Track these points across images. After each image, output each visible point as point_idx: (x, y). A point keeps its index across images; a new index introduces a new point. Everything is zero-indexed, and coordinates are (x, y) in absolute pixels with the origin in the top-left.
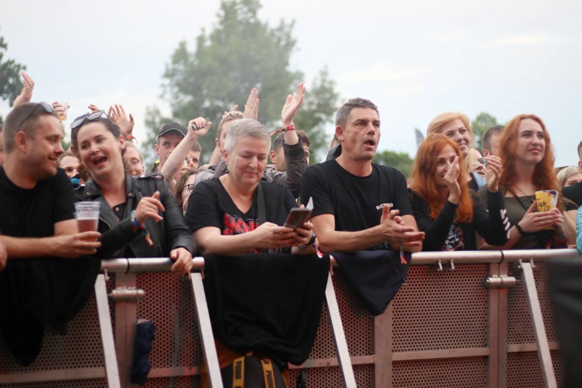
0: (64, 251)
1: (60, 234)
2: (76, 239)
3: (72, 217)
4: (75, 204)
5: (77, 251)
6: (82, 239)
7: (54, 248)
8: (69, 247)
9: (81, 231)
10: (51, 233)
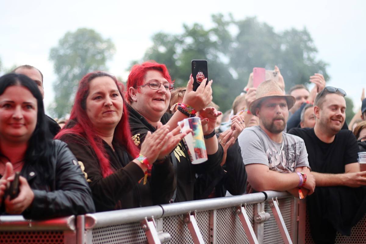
0: (351, 182)
1: (348, 172)
2: (358, 175)
3: (357, 161)
4: (358, 153)
5: (359, 183)
6: (362, 175)
7: (344, 180)
8: (353, 180)
9: (361, 171)
10: (343, 171)
